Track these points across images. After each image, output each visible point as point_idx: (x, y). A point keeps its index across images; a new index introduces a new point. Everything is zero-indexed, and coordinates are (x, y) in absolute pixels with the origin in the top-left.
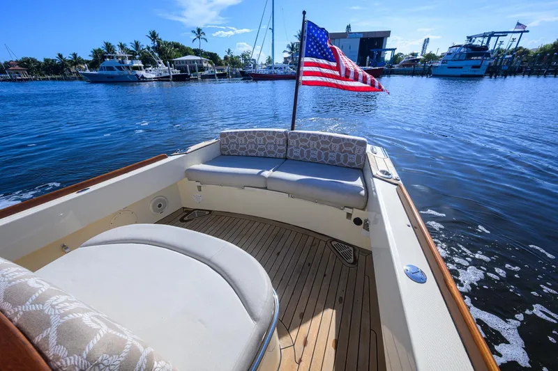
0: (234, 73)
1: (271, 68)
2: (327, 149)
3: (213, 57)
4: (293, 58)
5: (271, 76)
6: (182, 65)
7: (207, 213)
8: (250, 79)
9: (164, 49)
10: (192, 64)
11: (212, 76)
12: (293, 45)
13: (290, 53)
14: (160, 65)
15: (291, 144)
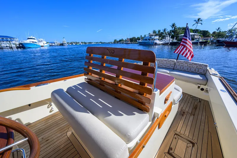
2: (191, 67)
14: (167, 38)
15: (177, 64)
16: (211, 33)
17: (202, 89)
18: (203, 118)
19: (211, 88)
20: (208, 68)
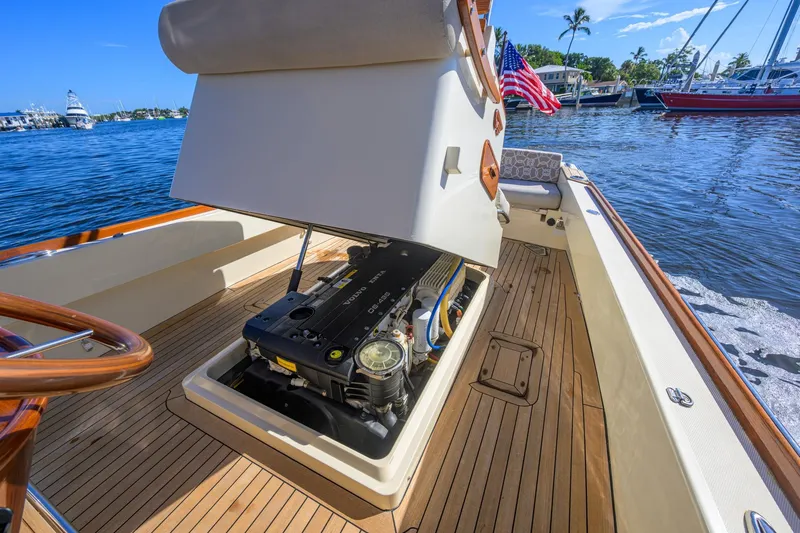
2: (522, 165)
16: (618, 67)
17: (551, 222)
18: (555, 291)
19: (571, 217)
20: (562, 164)
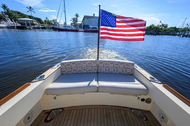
0: (49, 27)
1: (65, 26)
2: (118, 67)
3: (39, 20)
4: (74, 23)
5: (65, 30)
6: (22, 22)
7: (61, 110)
8: (57, 30)
9: (11, 14)
10: (28, 22)
11: (39, 28)
12: (74, 19)
13: (73, 21)
14: (8, 21)
15: (100, 66)
17: (143, 100)
